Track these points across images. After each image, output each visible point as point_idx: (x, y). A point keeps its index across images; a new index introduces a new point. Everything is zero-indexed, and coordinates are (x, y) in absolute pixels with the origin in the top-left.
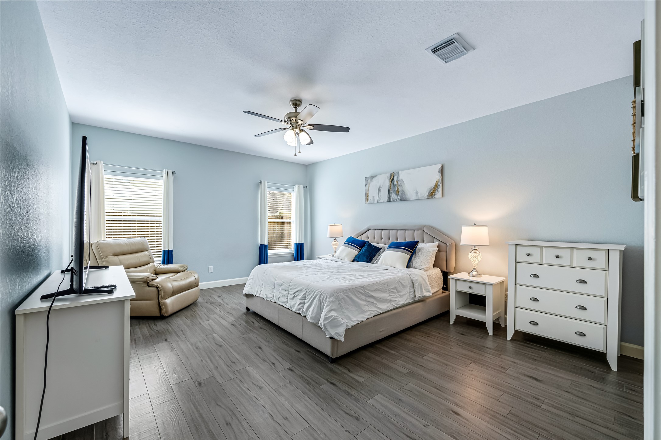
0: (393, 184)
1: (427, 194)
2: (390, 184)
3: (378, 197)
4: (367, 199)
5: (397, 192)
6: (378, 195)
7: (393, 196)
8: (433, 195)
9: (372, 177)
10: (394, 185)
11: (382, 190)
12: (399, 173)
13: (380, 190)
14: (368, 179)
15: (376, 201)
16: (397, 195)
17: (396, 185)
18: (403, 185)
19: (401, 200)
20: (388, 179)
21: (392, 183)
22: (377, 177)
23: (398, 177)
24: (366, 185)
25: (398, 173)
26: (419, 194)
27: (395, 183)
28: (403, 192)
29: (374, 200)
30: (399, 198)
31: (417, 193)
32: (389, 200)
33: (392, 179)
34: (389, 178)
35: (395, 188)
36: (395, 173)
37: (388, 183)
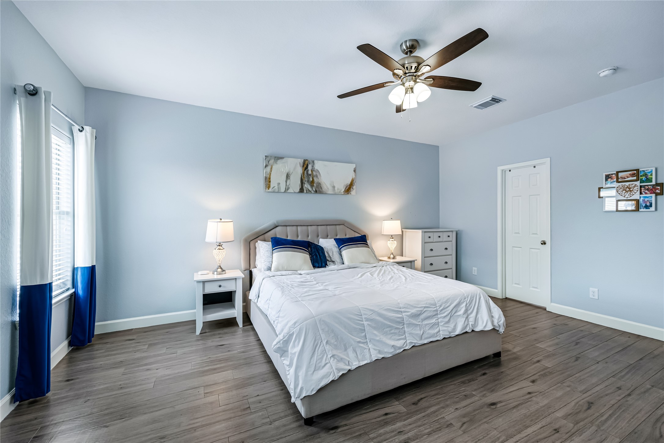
0: (307, 173)
1: (343, 190)
2: (303, 173)
3: (286, 185)
4: (268, 185)
5: (312, 183)
6: (286, 182)
7: (307, 186)
8: (349, 191)
9: (278, 158)
10: (308, 175)
11: (292, 177)
12: (315, 162)
13: (289, 177)
14: (270, 159)
15: (283, 190)
16: (312, 186)
17: (310, 174)
18: (319, 177)
19: (316, 191)
20: (300, 166)
21: (306, 171)
22: (284, 159)
23: (313, 166)
24: (266, 166)
25: (313, 162)
26: (336, 189)
27: (310, 172)
28: (319, 185)
29: (279, 188)
30: (314, 190)
31: (334, 187)
32: (302, 190)
33: (305, 166)
34: (302, 164)
35: (309, 178)
36: (310, 161)
37: (300, 170)
